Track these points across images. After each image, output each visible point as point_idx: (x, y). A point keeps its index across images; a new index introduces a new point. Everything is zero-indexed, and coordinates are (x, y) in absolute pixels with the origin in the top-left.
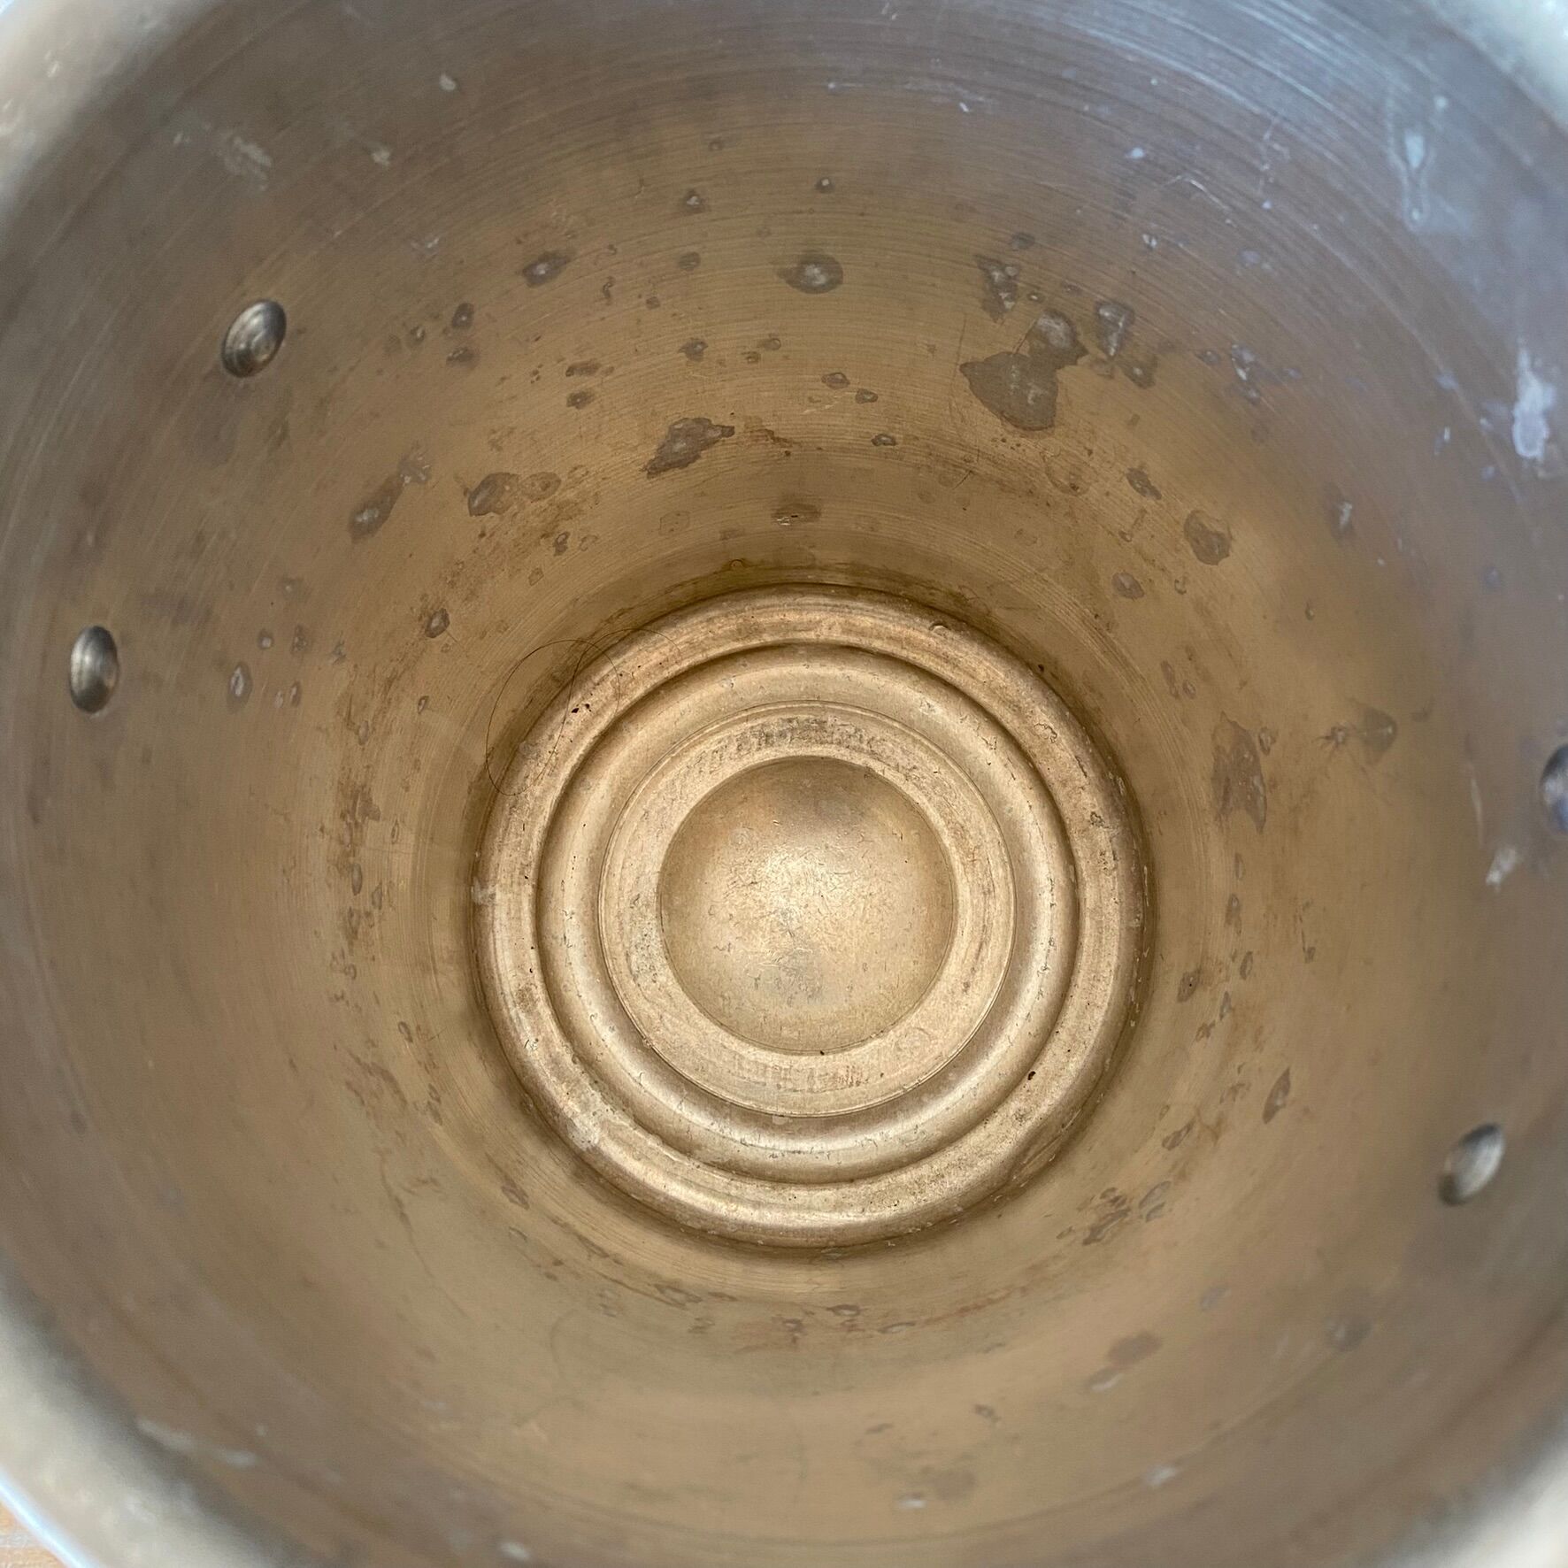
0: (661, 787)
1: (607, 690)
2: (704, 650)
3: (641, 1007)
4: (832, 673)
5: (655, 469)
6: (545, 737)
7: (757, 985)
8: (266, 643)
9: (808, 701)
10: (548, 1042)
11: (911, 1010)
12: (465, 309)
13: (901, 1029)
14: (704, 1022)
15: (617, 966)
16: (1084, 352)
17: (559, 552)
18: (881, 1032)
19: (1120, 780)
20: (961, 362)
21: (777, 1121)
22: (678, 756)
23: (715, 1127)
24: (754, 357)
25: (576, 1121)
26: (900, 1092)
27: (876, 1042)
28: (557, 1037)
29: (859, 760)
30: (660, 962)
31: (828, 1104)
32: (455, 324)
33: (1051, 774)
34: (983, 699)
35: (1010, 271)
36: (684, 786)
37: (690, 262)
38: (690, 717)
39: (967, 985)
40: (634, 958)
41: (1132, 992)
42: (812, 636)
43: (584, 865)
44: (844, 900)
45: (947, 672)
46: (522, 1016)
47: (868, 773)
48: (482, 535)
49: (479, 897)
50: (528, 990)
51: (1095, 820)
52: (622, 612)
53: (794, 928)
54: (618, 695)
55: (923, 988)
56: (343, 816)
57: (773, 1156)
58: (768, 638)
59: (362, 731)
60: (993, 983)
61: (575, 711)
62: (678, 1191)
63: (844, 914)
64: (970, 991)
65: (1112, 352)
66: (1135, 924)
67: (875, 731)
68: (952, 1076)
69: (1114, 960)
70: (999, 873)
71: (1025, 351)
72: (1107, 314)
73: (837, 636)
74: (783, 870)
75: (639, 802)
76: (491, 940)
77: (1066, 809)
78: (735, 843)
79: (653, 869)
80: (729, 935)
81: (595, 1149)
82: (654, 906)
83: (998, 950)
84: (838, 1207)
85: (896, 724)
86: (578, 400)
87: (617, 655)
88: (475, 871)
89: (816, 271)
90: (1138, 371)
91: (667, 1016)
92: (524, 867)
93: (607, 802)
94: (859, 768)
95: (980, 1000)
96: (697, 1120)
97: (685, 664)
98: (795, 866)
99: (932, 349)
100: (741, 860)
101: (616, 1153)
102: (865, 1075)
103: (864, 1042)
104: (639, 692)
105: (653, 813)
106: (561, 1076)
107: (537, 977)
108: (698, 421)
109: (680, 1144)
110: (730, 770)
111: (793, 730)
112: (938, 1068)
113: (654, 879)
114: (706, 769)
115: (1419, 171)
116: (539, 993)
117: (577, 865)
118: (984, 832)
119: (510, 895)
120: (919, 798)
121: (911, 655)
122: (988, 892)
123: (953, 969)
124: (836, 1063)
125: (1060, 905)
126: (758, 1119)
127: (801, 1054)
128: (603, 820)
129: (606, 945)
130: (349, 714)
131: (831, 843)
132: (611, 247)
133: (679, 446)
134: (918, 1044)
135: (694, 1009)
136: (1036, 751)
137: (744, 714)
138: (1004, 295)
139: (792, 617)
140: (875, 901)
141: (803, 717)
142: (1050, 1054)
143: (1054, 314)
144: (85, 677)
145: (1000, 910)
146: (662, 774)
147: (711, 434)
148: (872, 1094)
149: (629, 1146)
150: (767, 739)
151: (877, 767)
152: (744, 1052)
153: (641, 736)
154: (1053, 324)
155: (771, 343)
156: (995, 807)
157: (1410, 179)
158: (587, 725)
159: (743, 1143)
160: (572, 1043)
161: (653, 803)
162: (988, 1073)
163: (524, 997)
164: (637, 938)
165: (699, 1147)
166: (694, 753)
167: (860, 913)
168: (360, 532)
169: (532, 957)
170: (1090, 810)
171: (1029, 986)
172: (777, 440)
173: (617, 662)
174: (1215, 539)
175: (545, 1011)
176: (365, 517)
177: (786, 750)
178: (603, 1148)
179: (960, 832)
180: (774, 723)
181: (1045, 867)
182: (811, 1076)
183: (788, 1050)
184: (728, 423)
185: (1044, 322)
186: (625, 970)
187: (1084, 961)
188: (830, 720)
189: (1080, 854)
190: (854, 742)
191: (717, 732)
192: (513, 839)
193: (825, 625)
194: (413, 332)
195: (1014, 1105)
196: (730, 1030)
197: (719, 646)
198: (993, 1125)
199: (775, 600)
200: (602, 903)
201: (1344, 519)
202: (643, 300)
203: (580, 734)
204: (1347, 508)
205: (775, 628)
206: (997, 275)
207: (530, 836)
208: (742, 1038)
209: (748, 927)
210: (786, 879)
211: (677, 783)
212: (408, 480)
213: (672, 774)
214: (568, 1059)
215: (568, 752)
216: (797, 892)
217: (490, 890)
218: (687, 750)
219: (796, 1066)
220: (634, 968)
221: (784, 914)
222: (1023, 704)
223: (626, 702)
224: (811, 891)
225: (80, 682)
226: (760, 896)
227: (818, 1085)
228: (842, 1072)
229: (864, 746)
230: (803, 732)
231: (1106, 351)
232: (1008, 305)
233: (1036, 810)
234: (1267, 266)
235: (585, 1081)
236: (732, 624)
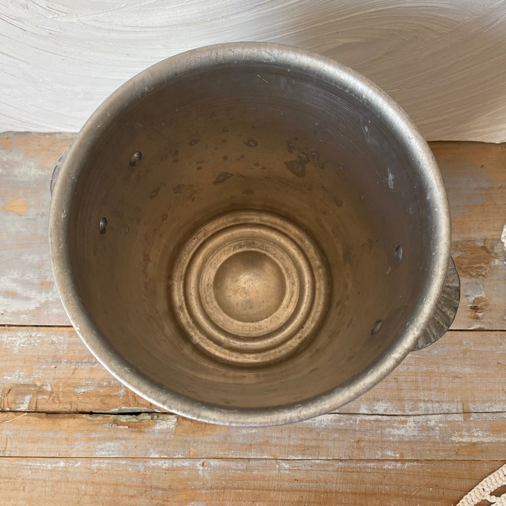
0: (215, 257)
1: (202, 234)
2: (226, 225)
3: (209, 310)
4: (257, 231)
5: (215, 183)
6: (187, 245)
7: (237, 305)
8: (132, 221)
9: (251, 237)
10: (186, 318)
11: (275, 312)
12: (177, 151)
13: (272, 316)
14: (224, 314)
15: (204, 300)
16: (310, 161)
17: (192, 202)
18: (267, 317)
19: (325, 258)
20: (284, 162)
21: (241, 338)
22: (219, 250)
23: (227, 339)
24: (238, 160)
25: (193, 337)
26: (271, 331)
27: (266, 320)
28: (189, 317)
29: (263, 252)
30: (214, 300)
31: (254, 334)
32: (174, 154)
33: (309, 256)
34: (293, 237)
35: (293, 144)
36: (220, 257)
37: (225, 141)
38: (222, 241)
39: (288, 306)
40: (208, 299)
41: (327, 308)
42: (251, 222)
43: (196, 276)
44: (258, 285)
45: (284, 231)
46: (180, 312)
47: (265, 255)
48: (176, 198)
49: (171, 283)
50: (182, 306)
51: (319, 267)
52: (206, 215)
53: (246, 292)
54: (205, 235)
55: (277, 307)
56: (144, 261)
57: (240, 346)
58: (241, 222)
59: (148, 242)
60: (294, 305)
61: (194, 239)
62: (217, 354)
63: (258, 288)
64: (288, 307)
65: (316, 161)
66: (328, 292)
67: (267, 245)
68: (284, 328)
69: (323, 300)
70: (296, 280)
71: (298, 160)
72: (314, 154)
73: (258, 222)
74: (244, 278)
75: (209, 261)
76: (173, 294)
77: (312, 264)
78: (233, 271)
79: (212, 277)
80: (230, 293)
81: (198, 344)
82: (213, 286)
83: (295, 298)
84: (256, 358)
85: (272, 243)
86: (199, 169)
87: (205, 226)
88: (170, 277)
89: (252, 143)
90: (321, 166)
91: (215, 313)
92: (181, 276)
93: (201, 261)
94: (263, 254)
95: (291, 310)
96: (222, 338)
97: (221, 228)
98: (247, 277)
99: (278, 159)
100: (234, 275)
101: (203, 344)
102: (263, 327)
103: (263, 319)
104: (210, 235)
105: (213, 264)
106: (190, 326)
107: (184, 303)
108: (226, 173)
109: (218, 343)
110: (231, 254)
111: (247, 244)
112: (281, 326)
113: (213, 280)
114: (226, 253)
115: (367, 133)
116: (184, 307)
117: (194, 276)
118: (293, 269)
119: (178, 283)
120: (277, 261)
121: (276, 227)
122: (293, 284)
123: (285, 302)
124: (256, 324)
125: (310, 287)
126: (237, 337)
127: (248, 322)
128: (201, 265)
129: (201, 295)
130: (146, 238)
131: (255, 271)
132: (208, 138)
133: (221, 178)
134: (276, 320)
135: (222, 311)
136: (305, 250)
137: (235, 240)
138: (292, 149)
139: (247, 217)
140: (266, 285)
141: (249, 241)
142: (307, 323)
143: (303, 153)
144: (102, 227)
145: (296, 288)
146: (215, 254)
147: (228, 175)
148: (265, 331)
149: (206, 343)
150: (240, 246)
151: (267, 253)
152: (234, 322)
153: (210, 245)
154: (303, 155)
155: (243, 157)
156: (295, 263)
157: (366, 134)
158: (197, 243)
159: (233, 343)
160: (192, 319)
161: (213, 262)
162: (292, 327)
163: (181, 308)
164: (208, 294)
165: (223, 344)
166: (223, 250)
167: (262, 288)
168: (152, 197)
169: (183, 298)
170: (318, 265)
171: (303, 306)
172: (243, 177)
173: (205, 227)
174: (340, 202)
175: (186, 311)
176: (153, 194)
177: (245, 249)
178: (200, 344)
179: (287, 270)
180: (242, 243)
181: (307, 278)
182: (250, 327)
183: (245, 321)
184: (232, 173)
185: (301, 155)
186: (205, 301)
187: (316, 301)
188: (256, 242)
189: (316, 275)
190: (262, 247)
191: (229, 244)
192: (179, 270)
193: (255, 219)
194: (166, 156)
195: (298, 335)
196: (231, 316)
197: (229, 224)
198: (293, 340)
199: (243, 213)
200: (200, 286)
201: (362, 199)
202: (214, 148)
203: (195, 245)
204: (363, 196)
205: (243, 219)
206: (291, 145)
207: (183, 269)
208: (233, 318)
209: (236, 292)
210: (245, 280)
211: (219, 257)
212: (162, 186)
213: (217, 255)
214: (191, 322)
215: (192, 249)
216: (247, 283)
217: (173, 282)
218: (221, 249)
219: (246, 325)
220: (208, 301)
221: (244, 288)
222: (303, 239)
223: (206, 237)
224: (251, 283)
225: (101, 229)
226: (238, 284)
227: (251, 330)
228: (257, 327)
229: (264, 249)
230: (249, 245)
231: (314, 161)
232: (293, 151)
233: (305, 264)
234: (343, 147)
235: (195, 328)
236: (232, 219)
